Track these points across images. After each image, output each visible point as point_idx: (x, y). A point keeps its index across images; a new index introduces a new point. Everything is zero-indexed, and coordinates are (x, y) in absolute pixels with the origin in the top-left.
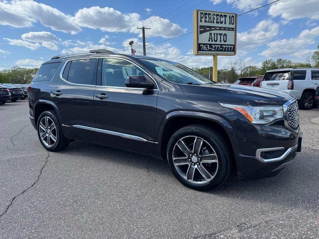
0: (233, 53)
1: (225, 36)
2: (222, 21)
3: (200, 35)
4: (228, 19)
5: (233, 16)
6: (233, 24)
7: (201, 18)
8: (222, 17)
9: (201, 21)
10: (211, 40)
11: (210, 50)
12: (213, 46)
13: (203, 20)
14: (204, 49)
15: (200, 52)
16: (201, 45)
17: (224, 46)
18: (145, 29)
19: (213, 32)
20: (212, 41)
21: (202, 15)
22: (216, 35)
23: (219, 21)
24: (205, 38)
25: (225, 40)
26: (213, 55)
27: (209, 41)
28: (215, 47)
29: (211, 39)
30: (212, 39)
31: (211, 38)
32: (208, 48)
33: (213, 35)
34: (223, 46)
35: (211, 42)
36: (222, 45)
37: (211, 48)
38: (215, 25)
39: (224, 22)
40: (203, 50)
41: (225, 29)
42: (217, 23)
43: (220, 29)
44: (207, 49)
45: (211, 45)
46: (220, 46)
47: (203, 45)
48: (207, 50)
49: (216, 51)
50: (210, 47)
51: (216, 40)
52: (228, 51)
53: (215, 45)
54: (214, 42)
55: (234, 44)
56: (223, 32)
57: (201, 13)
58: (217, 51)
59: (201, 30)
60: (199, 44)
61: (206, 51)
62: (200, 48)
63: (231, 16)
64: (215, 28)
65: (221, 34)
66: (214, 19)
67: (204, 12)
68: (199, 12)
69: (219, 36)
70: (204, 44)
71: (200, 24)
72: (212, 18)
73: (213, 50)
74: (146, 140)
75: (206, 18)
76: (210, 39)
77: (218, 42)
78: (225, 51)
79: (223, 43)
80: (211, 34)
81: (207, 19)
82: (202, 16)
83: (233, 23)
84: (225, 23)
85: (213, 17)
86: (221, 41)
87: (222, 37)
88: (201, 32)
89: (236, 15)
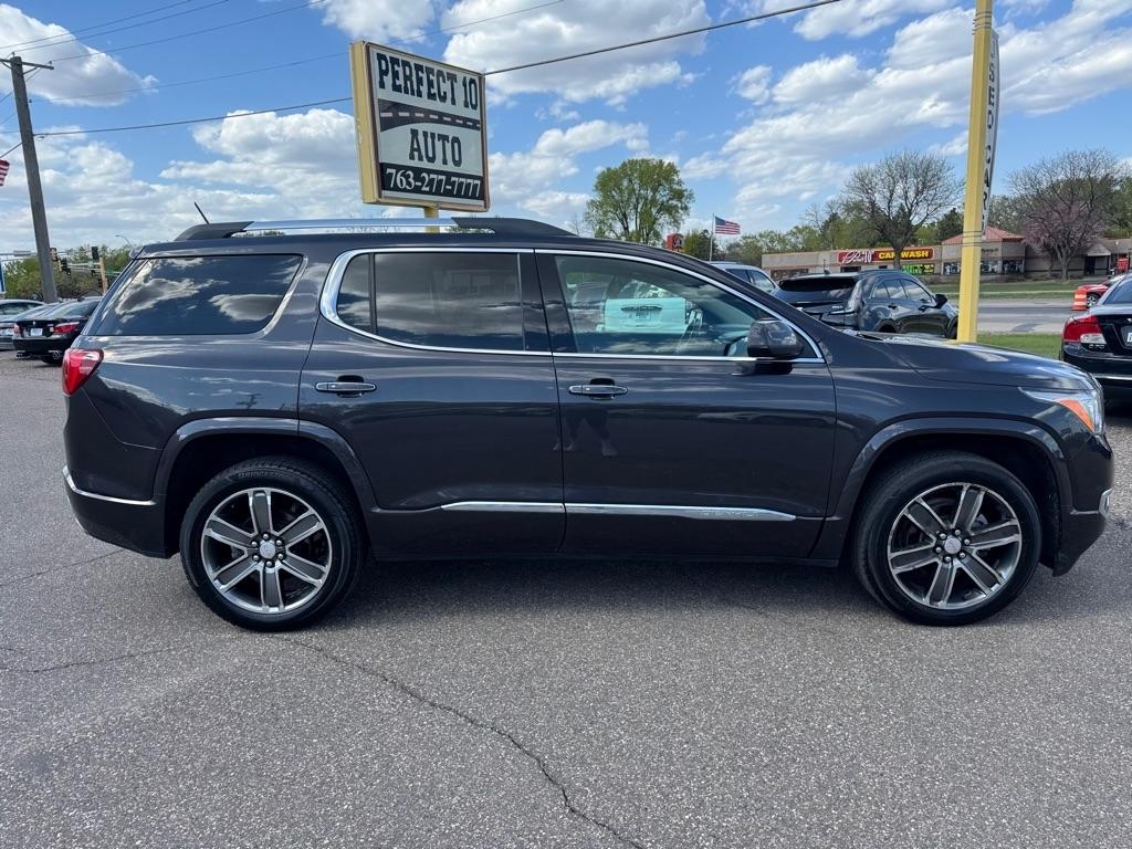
0: (481, 203)
1: (456, 145)
2: (445, 93)
3: (382, 135)
4: (459, 86)
5: (472, 81)
6: (474, 107)
7: (383, 73)
8: (444, 81)
9: (382, 85)
10: (416, 154)
11: (417, 190)
12: (424, 174)
13: (388, 80)
14: (399, 185)
15: (386, 193)
16: (389, 171)
17: (456, 179)
18: (25, 68)
19: (421, 127)
20: (421, 159)
21: (383, 62)
22: (429, 140)
23: (435, 91)
24: (397, 145)
25: (457, 159)
26: (425, 207)
27: (412, 157)
28: (432, 180)
29: (416, 150)
30: (419, 150)
31: (415, 146)
32: (411, 180)
33: (421, 138)
34: (453, 179)
35: (416, 163)
36: (449, 175)
37: (419, 184)
38: (424, 103)
39: (449, 96)
40: (396, 189)
41: (454, 120)
42: (429, 98)
43: (441, 118)
44: (409, 184)
45: (418, 171)
46: (444, 177)
47: (394, 171)
48: (408, 187)
49: (433, 194)
50: (415, 179)
51: (431, 155)
52: (466, 196)
53: (429, 172)
54: (425, 164)
55: (481, 175)
56: (451, 131)
57: (381, 57)
58: (437, 193)
59: (384, 115)
60: (382, 164)
61: (405, 190)
62: (385, 178)
63: (468, 77)
64: (428, 116)
65: (444, 138)
66: (420, 81)
67: (388, 55)
68: (374, 52)
69: (439, 144)
70: (398, 168)
71: (381, 94)
72: (414, 78)
73: (424, 189)
74: (794, 517)
75: (396, 76)
76: (413, 149)
77: (438, 165)
78: (458, 195)
79: (450, 167)
80: (414, 133)
81: (400, 82)
82: (384, 68)
83: (474, 102)
84: (453, 102)
85: (417, 75)
86: (445, 162)
87: (448, 146)
88: (387, 124)
89: (480, 78)
